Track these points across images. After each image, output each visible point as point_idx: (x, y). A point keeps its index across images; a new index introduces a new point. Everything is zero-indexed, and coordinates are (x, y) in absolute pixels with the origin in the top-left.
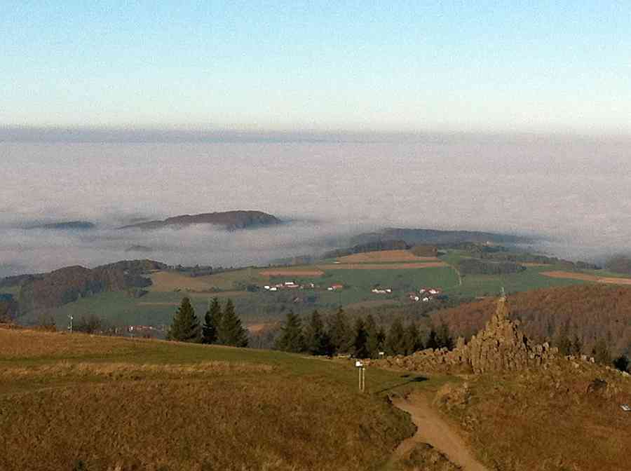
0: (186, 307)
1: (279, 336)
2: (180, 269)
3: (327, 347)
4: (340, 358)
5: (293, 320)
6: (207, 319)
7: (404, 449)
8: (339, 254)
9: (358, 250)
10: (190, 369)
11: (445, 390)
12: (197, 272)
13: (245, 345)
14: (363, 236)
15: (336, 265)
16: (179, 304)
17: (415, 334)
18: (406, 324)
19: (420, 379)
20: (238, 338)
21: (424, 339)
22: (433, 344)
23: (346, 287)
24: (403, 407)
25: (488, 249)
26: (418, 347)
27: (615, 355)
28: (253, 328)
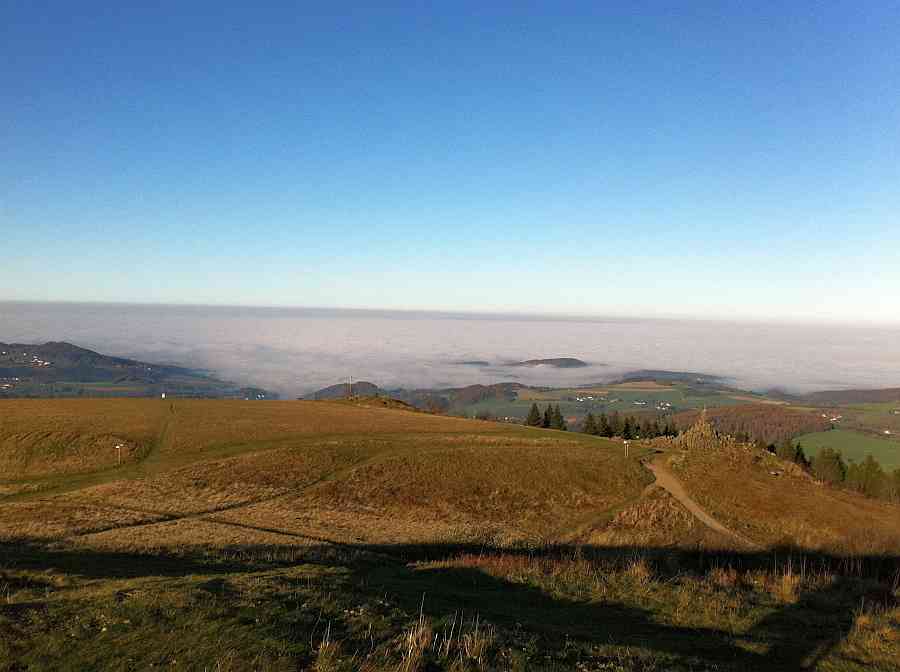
0: (535, 408)
1: (583, 425)
2: (532, 388)
3: (609, 433)
4: (615, 439)
5: (591, 417)
6: (546, 415)
7: (649, 489)
8: (616, 382)
9: (628, 380)
10: (535, 441)
11: (673, 458)
12: (541, 390)
13: (565, 429)
14: (631, 373)
15: (616, 389)
16: (531, 406)
17: (656, 427)
18: (652, 422)
19: (658, 452)
20: (562, 426)
21: (662, 431)
22: (666, 433)
23: (620, 400)
24: (649, 466)
25: (699, 383)
26: (658, 435)
27: (769, 443)
28: (570, 420)
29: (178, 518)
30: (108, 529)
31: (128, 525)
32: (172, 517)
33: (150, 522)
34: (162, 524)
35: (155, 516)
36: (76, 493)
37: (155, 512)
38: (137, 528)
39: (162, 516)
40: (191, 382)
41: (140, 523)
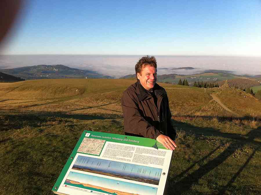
1: (193, 85)
2: (179, 75)
3: (200, 86)
4: (202, 88)
5: (195, 82)
6: (183, 82)
7: (211, 101)
8: (202, 73)
9: (205, 73)
10: (181, 89)
11: (217, 93)
12: (182, 76)
13: (188, 86)
14: (206, 71)
15: (202, 75)
16: (179, 80)
17: (213, 85)
19: (214, 91)
21: (215, 86)
23: (203, 78)
24: (211, 95)
25: (225, 73)
27: (244, 89)
28: (189, 84)
29: (92, 108)
30: (76, 110)
31: (80, 109)
32: (91, 107)
33: (85, 109)
34: (88, 109)
35: (87, 107)
36: (67, 102)
37: (87, 106)
38: (82, 110)
39: (88, 107)
40: (92, 74)
41: (83, 109)
